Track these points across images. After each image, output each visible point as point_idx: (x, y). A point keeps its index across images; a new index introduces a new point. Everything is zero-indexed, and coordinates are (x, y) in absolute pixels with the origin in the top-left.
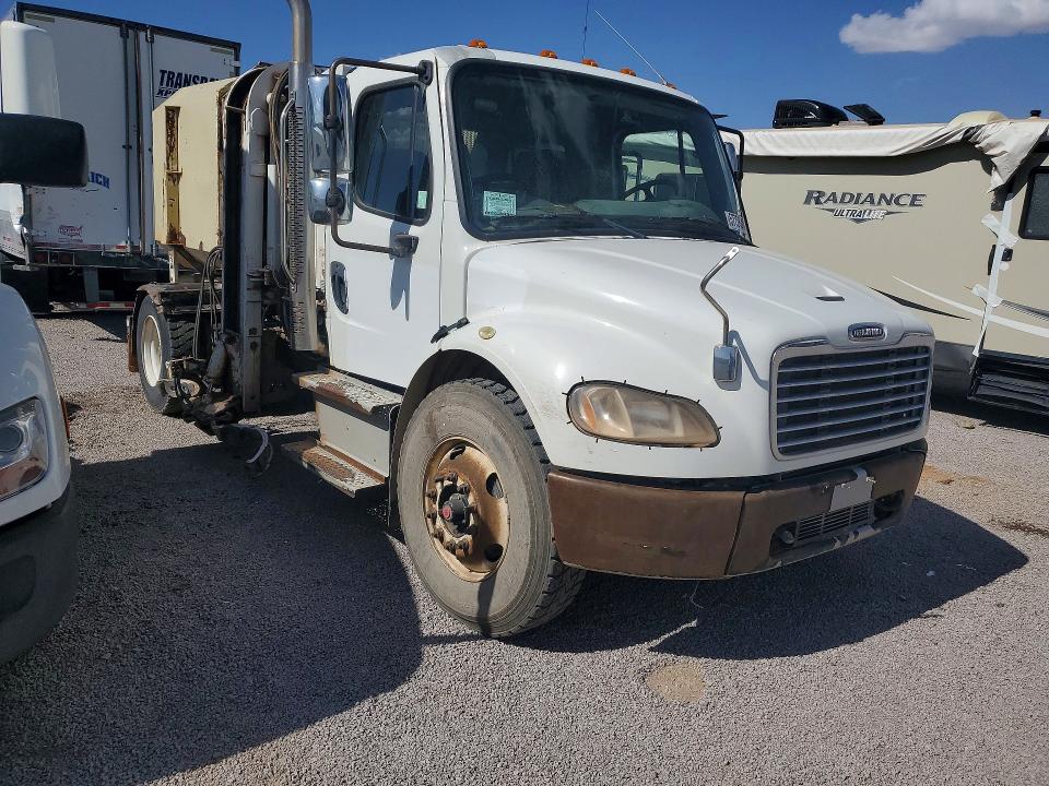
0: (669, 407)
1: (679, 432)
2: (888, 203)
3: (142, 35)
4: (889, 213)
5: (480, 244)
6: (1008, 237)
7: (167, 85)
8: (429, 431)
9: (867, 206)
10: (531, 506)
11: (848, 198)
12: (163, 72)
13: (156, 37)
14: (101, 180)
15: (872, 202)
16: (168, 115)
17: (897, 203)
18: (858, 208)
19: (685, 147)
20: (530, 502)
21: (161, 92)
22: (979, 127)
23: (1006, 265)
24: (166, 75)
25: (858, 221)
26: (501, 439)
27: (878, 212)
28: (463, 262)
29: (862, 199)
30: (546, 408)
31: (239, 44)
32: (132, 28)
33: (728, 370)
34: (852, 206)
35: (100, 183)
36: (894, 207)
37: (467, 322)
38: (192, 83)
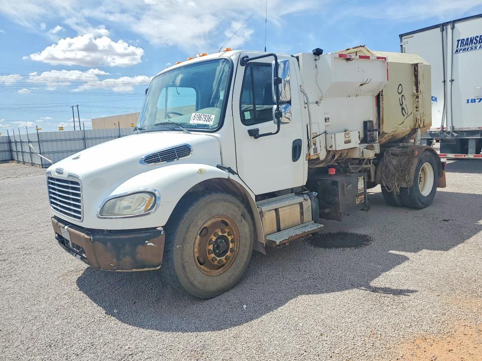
3: (449, 27)
7: (461, 46)
12: (458, 41)
13: (456, 24)
14: (433, 98)
21: (457, 51)
24: (460, 42)
32: (445, 25)
35: (433, 100)
38: (474, 41)
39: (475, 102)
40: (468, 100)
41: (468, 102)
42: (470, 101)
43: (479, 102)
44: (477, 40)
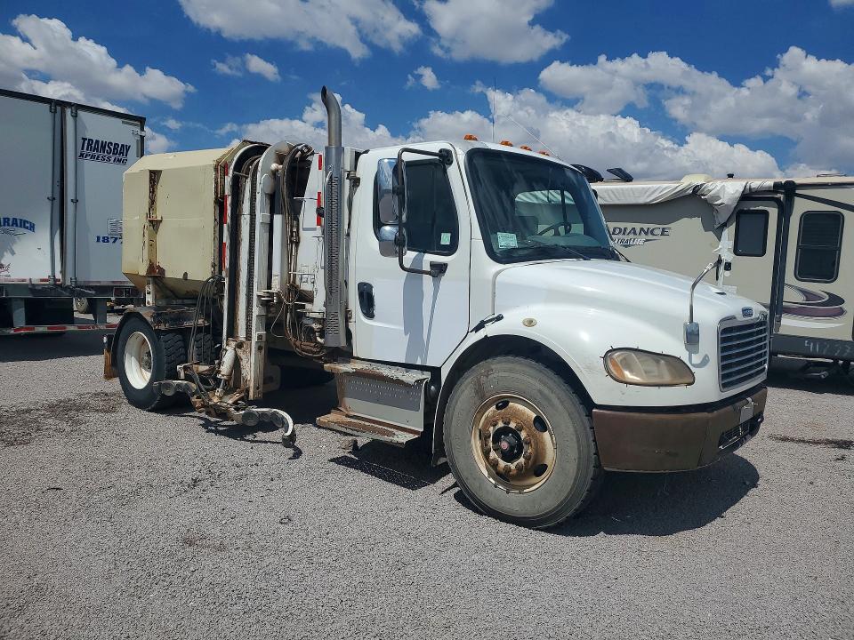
0: (658, 362)
1: (667, 378)
2: (646, 233)
3: (68, 111)
4: (647, 240)
5: (501, 266)
6: (728, 256)
7: (87, 149)
8: (477, 392)
9: (632, 236)
10: (577, 434)
11: (617, 231)
12: (84, 139)
13: (79, 112)
14: (27, 225)
15: (635, 233)
16: (151, 176)
17: (652, 234)
18: (626, 237)
19: (566, 201)
20: (576, 431)
21: (82, 155)
22: (702, 185)
23: (727, 273)
24: (86, 142)
25: (626, 246)
26: (546, 391)
27: (640, 240)
28: (491, 277)
29: (628, 231)
30: (590, 368)
31: (145, 119)
32: (60, 105)
33: (692, 337)
34: (621, 236)
35: (27, 228)
36: (650, 237)
37: (502, 317)
38: (107, 148)
39: (108, 242)
40: (98, 238)
41: (98, 240)
42: (101, 239)
43: (114, 242)
44: (110, 149)
